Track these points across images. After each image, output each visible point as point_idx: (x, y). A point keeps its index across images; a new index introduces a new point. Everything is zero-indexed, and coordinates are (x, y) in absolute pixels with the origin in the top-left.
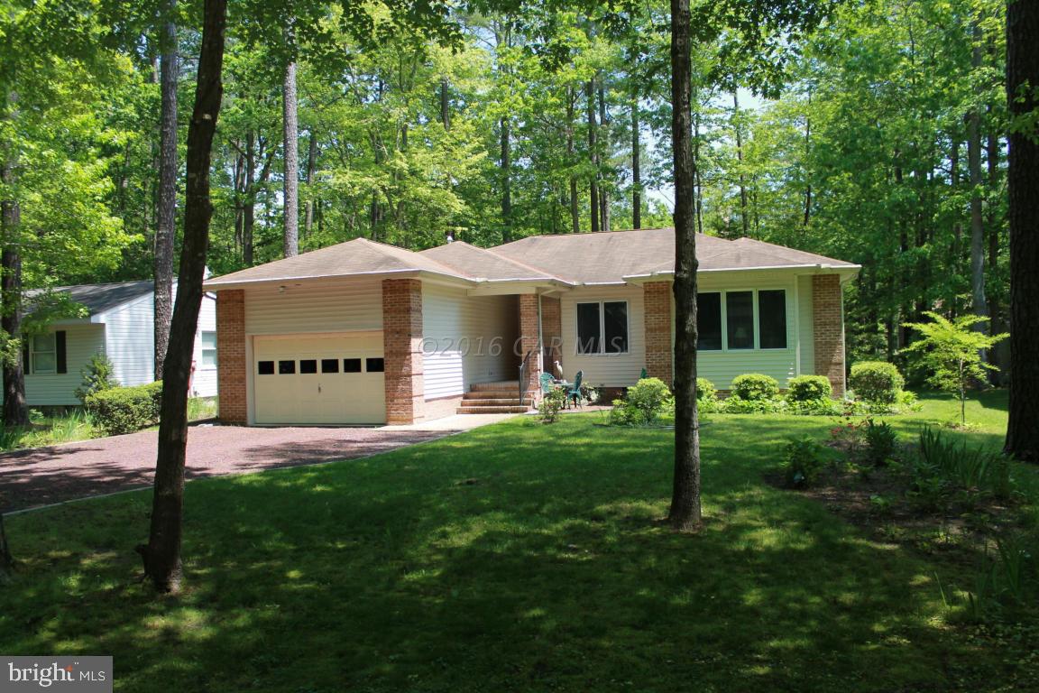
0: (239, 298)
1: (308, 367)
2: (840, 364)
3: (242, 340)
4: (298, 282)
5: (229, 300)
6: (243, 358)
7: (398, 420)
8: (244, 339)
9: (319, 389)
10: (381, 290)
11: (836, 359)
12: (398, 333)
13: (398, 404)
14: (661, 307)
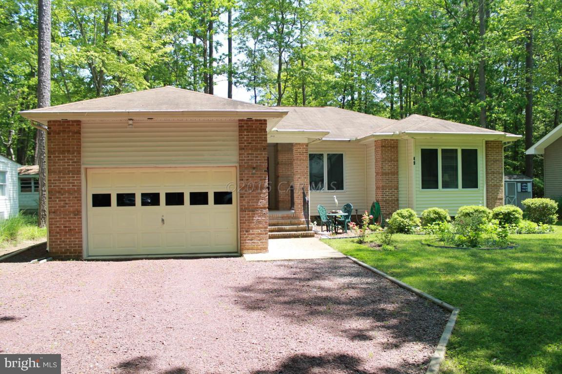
0: (75, 129)
1: (151, 199)
2: (502, 199)
3: (79, 172)
4: (150, 116)
5: (64, 131)
6: (79, 191)
7: (252, 249)
8: (80, 171)
9: (163, 220)
10: (237, 128)
11: (500, 196)
12: (254, 168)
13: (253, 234)
14: (393, 157)
